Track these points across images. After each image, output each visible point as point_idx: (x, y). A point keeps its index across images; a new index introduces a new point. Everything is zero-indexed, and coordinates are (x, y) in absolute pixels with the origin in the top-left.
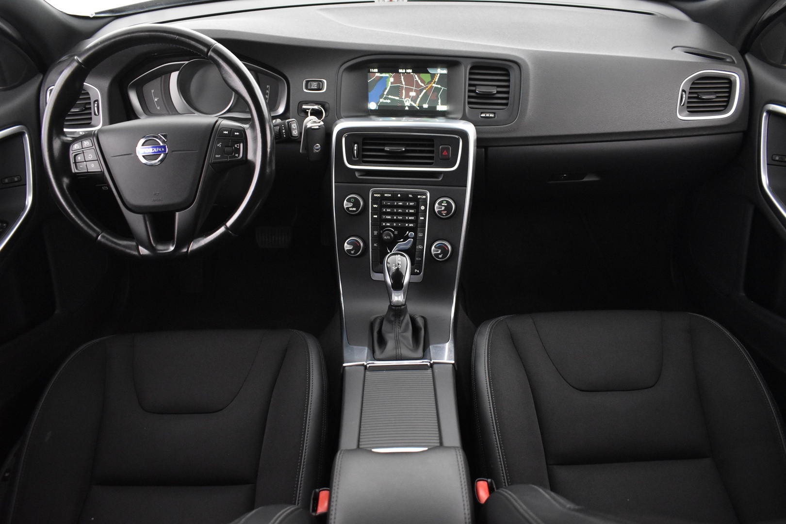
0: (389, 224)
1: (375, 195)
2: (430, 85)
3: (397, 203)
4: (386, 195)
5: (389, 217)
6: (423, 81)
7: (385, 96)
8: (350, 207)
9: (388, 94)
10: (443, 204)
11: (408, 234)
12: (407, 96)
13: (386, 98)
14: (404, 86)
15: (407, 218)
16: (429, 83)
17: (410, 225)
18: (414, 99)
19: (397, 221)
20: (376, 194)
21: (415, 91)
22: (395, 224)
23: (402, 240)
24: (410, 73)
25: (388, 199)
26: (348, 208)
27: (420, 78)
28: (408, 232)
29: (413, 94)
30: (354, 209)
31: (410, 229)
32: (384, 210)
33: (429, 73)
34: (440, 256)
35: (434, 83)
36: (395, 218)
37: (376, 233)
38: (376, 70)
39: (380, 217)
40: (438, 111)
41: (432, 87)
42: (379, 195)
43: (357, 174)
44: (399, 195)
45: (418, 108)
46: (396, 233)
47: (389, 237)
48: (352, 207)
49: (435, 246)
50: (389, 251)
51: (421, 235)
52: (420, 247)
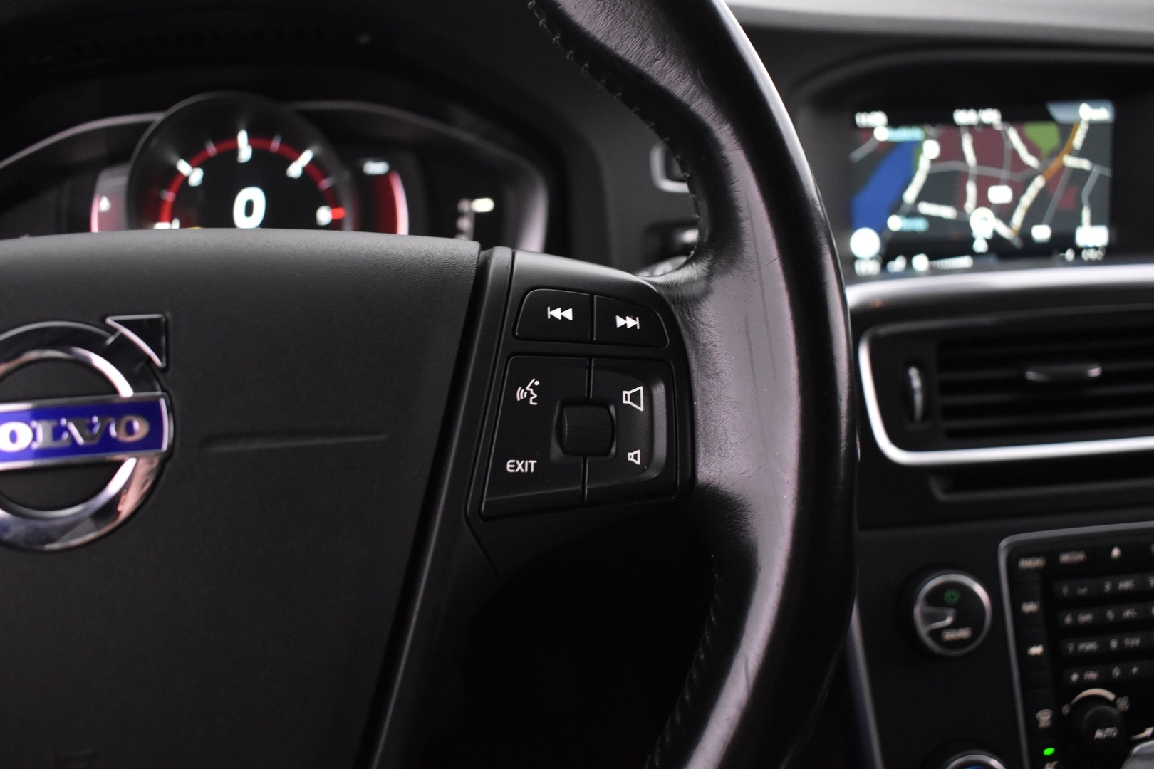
0: (1093, 675)
1: (1023, 563)
2: (1057, 162)
3: (1115, 586)
4: (1065, 558)
5: (1090, 646)
6: (1033, 150)
7: (907, 207)
8: (949, 628)
9: (917, 201)
12: (983, 201)
13: (913, 213)
14: (974, 169)
16: (1056, 153)
18: (1004, 213)
19: (1125, 656)
20: (1026, 556)
21: (1010, 183)
22: (1116, 672)
23: (1148, 732)
24: (992, 123)
25: (1073, 571)
26: (935, 636)
27: (1025, 140)
29: (1000, 194)
30: (964, 633)
32: (1068, 620)
33: (1053, 120)
35: (1070, 155)
36: (1114, 644)
37: (1044, 717)
38: (878, 118)
39: (1054, 649)
40: (1082, 246)
41: (1063, 167)
42: (1038, 562)
44: (1116, 552)
45: (1019, 240)
46: (1123, 704)
47: (1111, 732)
48: (955, 626)
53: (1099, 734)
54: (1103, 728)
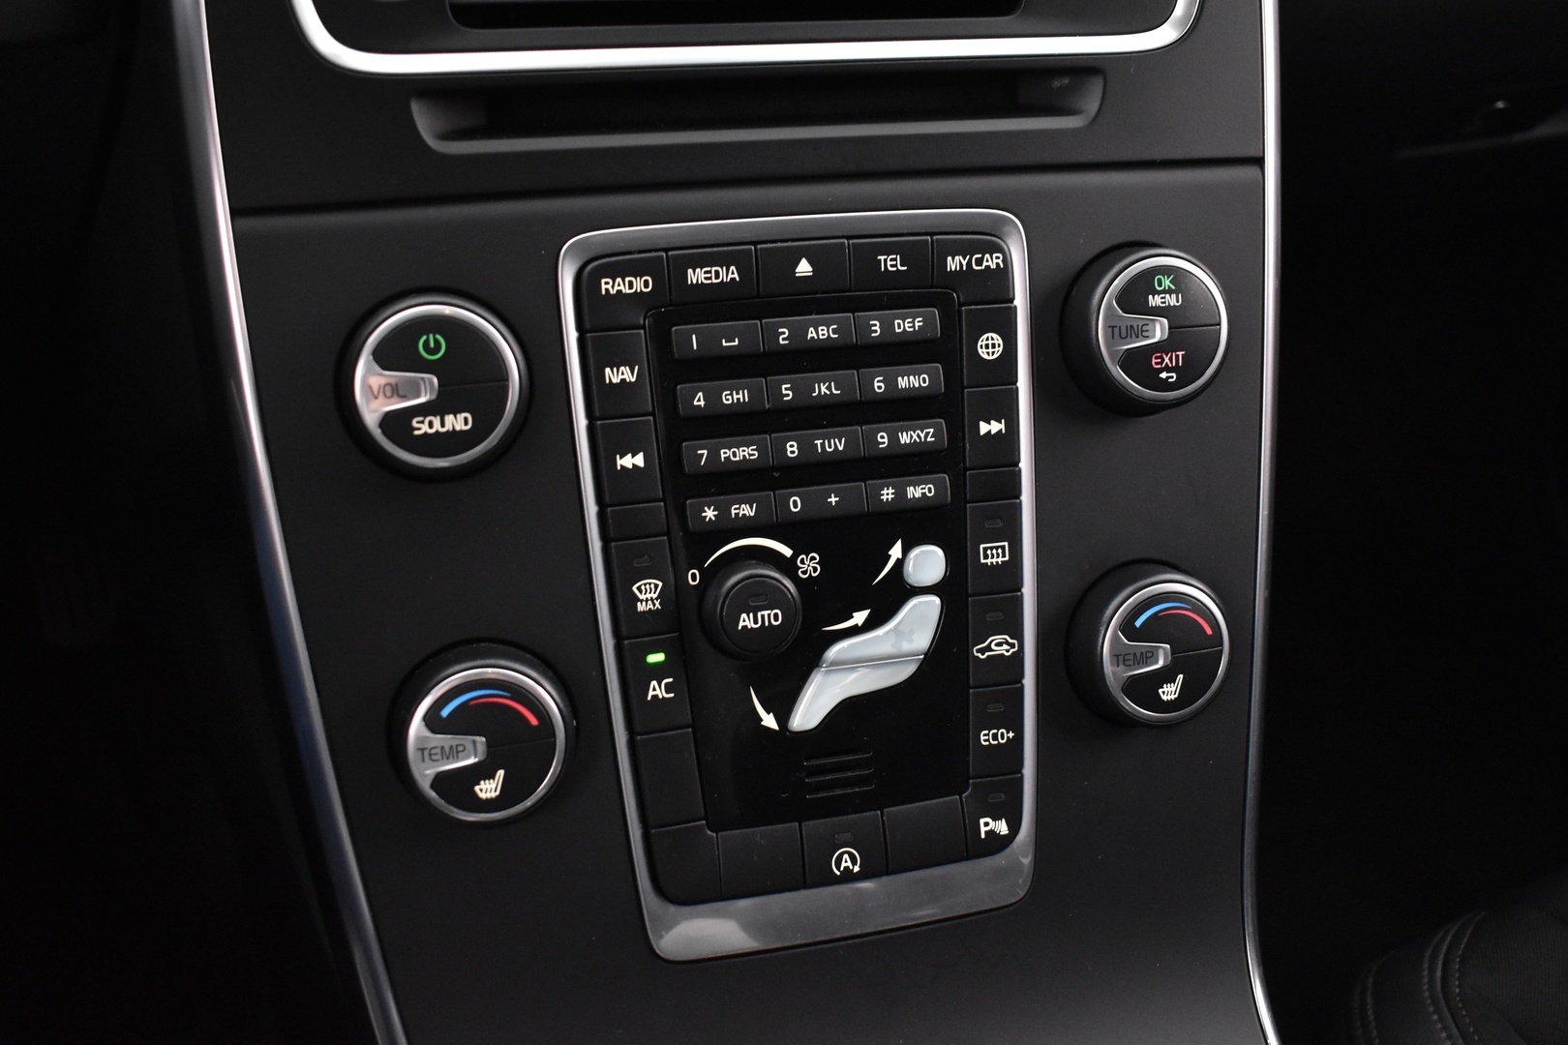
0: (747, 511)
1: (607, 286)
3: (798, 333)
4: (696, 276)
5: (746, 453)
8: (423, 410)
10: (1155, 301)
11: (901, 563)
15: (883, 439)
17: (914, 492)
19: (813, 472)
20: (616, 271)
22: (795, 504)
23: (860, 617)
25: (713, 304)
26: (397, 424)
28: (896, 552)
30: (458, 422)
31: (917, 526)
32: (699, 401)
34: (1169, 692)
36: (792, 449)
37: (648, 594)
39: (670, 458)
42: (640, 284)
43: (425, 122)
44: (804, 268)
46: (810, 565)
47: (772, 617)
48: (437, 408)
49: (1127, 627)
50: (769, 721)
51: (994, 555)
52: (999, 645)
53: (746, 621)
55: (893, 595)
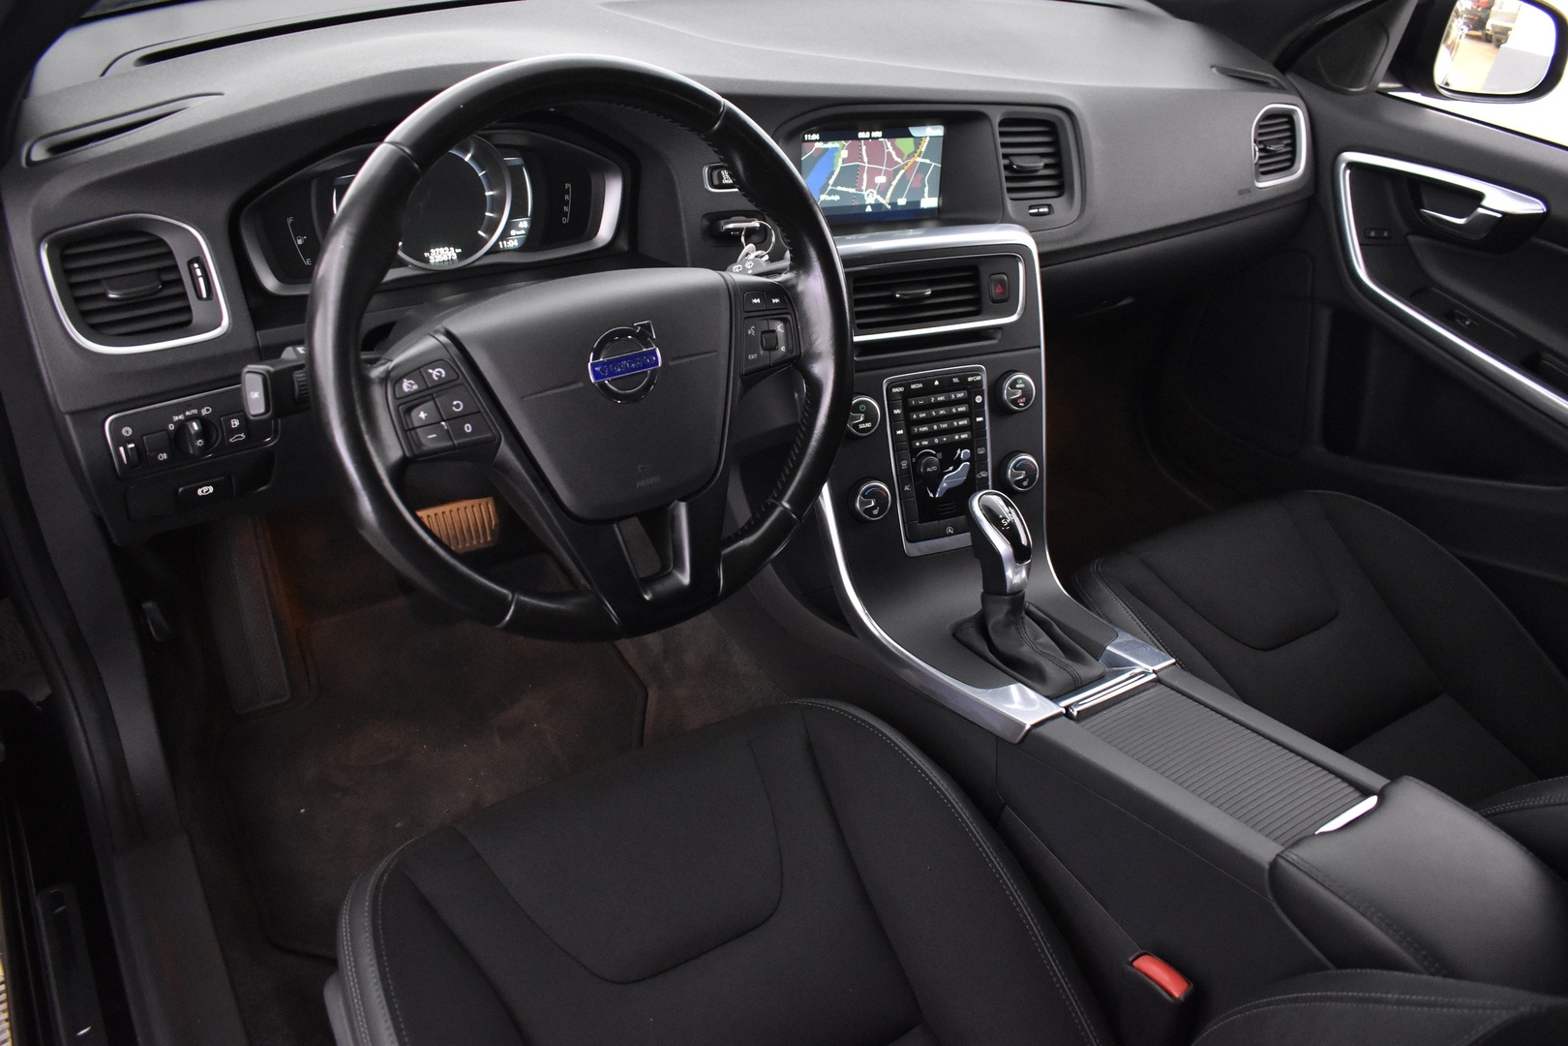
0: (926, 443)
1: (894, 390)
2: (912, 160)
3: (936, 399)
4: (913, 386)
5: (925, 429)
6: (900, 154)
7: (830, 188)
8: (861, 423)
9: (835, 184)
10: (1018, 386)
11: (960, 455)
12: (871, 184)
13: (832, 192)
14: (867, 165)
15: (955, 423)
16: (911, 156)
17: (963, 436)
18: (882, 192)
19: (941, 433)
20: (895, 387)
21: (886, 173)
22: (936, 441)
23: (951, 468)
24: (878, 138)
25: (918, 393)
26: (855, 426)
27: (895, 148)
28: (959, 451)
29: (881, 180)
30: (868, 425)
31: (963, 444)
32: (915, 417)
33: (910, 136)
34: (1025, 483)
35: (919, 156)
36: (935, 427)
37: (904, 464)
38: (816, 137)
39: (908, 431)
40: (924, 210)
41: (916, 162)
42: (901, 389)
44: (937, 383)
45: (889, 207)
46: (940, 455)
47: (934, 468)
48: (864, 422)
49: (1014, 467)
50: (931, 495)
51: (981, 451)
52: (983, 474)
53: (926, 470)
54: (930, 467)
55: (959, 461)
